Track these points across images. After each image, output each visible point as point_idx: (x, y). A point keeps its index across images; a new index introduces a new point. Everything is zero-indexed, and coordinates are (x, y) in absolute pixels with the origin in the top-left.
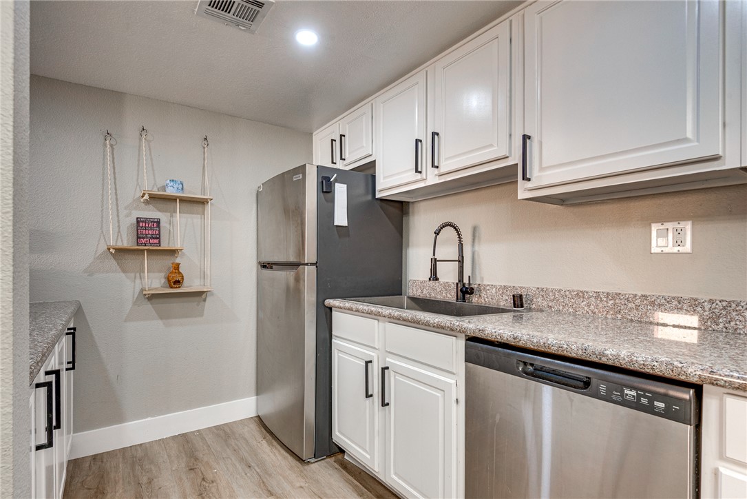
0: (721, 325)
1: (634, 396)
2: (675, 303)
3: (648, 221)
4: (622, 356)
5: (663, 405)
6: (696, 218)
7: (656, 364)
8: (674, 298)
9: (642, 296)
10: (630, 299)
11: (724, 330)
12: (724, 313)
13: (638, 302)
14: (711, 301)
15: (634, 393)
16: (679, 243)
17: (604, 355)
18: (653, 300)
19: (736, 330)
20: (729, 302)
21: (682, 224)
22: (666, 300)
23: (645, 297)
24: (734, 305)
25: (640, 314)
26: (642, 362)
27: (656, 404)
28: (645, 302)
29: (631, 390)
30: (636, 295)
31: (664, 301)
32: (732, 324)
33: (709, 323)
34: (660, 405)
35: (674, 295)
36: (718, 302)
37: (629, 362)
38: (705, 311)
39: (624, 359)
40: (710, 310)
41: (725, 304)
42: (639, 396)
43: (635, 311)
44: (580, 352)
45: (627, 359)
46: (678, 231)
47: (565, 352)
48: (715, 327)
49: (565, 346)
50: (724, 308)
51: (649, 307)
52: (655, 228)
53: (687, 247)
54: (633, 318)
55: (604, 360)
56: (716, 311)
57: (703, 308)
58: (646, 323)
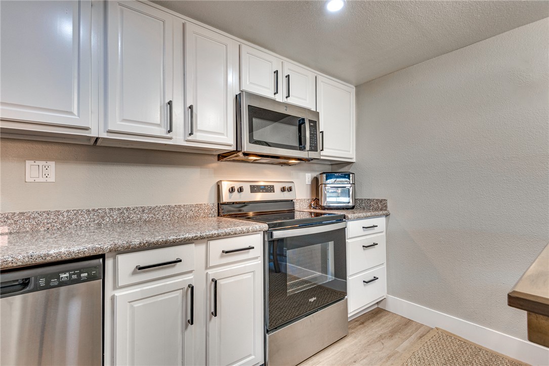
0: (74, 224)
1: (67, 277)
2: (45, 215)
3: (23, 158)
4: (63, 252)
5: (86, 274)
6: (57, 160)
7: (86, 250)
8: (44, 212)
9: (20, 213)
10: (10, 217)
11: (75, 227)
12: (75, 217)
13: (16, 218)
14: (68, 211)
15: (67, 275)
16: (47, 175)
17: (48, 255)
18: (29, 215)
19: (81, 226)
20: (77, 211)
21: (50, 163)
22: (38, 214)
23: (23, 214)
24: (80, 212)
25: (18, 227)
26: (77, 252)
27: (82, 275)
28: (22, 218)
29: (65, 274)
30: (14, 213)
31: (37, 215)
32: (79, 222)
33: (67, 225)
34: (84, 275)
35: (44, 210)
36: (71, 211)
37: (68, 254)
38: (64, 218)
39: (65, 253)
40: (67, 216)
41: (75, 212)
42: (70, 275)
43: (14, 225)
44: (27, 259)
45: (66, 253)
46: (47, 167)
47: (11, 264)
48: (70, 226)
49: (10, 259)
50: (75, 214)
51: (26, 221)
52: (29, 163)
53: (52, 179)
54: (12, 231)
55: (49, 259)
56: (71, 216)
57: (63, 216)
58: (24, 232)
